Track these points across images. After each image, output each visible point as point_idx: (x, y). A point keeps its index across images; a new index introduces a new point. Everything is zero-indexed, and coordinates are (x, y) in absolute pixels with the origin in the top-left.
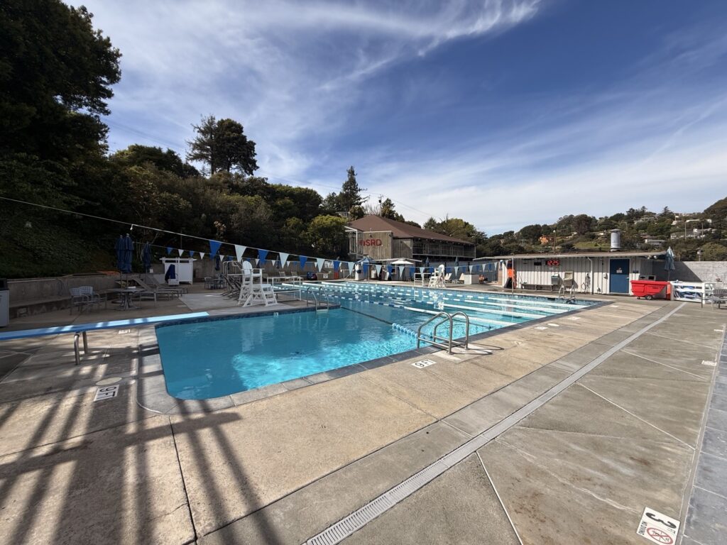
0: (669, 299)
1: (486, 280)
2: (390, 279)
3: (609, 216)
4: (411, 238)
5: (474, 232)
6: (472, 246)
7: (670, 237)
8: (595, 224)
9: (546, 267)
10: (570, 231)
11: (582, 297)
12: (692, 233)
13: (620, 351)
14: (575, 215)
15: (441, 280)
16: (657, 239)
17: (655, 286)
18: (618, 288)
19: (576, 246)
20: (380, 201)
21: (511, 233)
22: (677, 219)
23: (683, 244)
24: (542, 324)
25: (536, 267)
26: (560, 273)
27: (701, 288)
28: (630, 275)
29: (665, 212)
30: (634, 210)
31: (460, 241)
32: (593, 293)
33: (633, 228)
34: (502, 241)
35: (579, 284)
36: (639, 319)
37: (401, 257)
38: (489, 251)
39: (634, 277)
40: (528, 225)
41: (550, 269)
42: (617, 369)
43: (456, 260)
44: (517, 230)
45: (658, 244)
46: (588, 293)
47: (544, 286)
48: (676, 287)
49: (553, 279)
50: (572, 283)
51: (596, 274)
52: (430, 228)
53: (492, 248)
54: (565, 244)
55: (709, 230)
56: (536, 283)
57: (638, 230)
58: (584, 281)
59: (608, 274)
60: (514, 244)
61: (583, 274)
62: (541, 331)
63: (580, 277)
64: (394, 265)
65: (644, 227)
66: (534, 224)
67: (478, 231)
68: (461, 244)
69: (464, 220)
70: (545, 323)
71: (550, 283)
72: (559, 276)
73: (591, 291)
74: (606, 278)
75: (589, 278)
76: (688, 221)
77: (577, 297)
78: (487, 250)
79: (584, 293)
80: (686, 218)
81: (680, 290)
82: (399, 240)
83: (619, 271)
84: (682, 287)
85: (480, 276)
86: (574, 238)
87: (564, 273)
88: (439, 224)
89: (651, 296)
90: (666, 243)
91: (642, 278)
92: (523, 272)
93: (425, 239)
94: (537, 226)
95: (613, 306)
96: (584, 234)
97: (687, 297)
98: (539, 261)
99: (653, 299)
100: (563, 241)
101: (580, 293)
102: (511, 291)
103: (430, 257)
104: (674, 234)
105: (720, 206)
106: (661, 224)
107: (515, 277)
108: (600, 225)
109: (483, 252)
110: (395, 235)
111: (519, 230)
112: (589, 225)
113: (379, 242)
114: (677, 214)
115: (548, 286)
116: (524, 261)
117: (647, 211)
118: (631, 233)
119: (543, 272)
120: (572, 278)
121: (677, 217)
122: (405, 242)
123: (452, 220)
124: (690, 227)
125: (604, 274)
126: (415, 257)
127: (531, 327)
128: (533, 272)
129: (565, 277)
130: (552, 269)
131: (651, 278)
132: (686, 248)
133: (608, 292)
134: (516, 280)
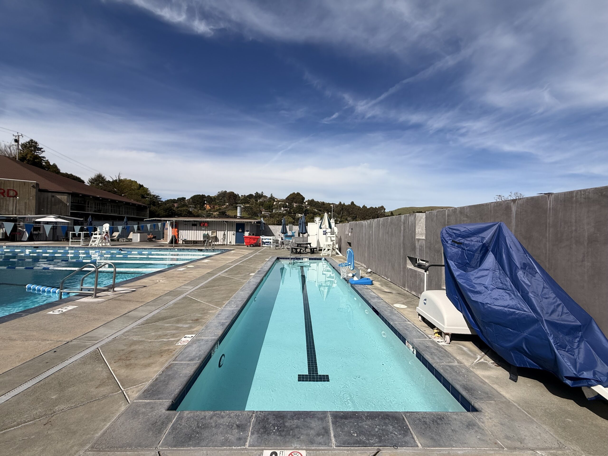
0: (260, 246)
1: (154, 237)
2: (30, 239)
3: (246, 195)
4: (69, 194)
5: (149, 194)
6: (145, 208)
7: (273, 211)
8: (238, 199)
9: (200, 227)
10: (225, 202)
11: (220, 248)
12: (281, 210)
13: (219, 275)
14: (228, 191)
15: (105, 239)
16: (267, 212)
17: (254, 239)
18: (240, 240)
19: (228, 213)
20: (16, 141)
21: (184, 199)
22: (276, 201)
23: (277, 216)
24: (184, 266)
25: (193, 227)
26: (209, 232)
27: (271, 239)
28: (245, 232)
29: (271, 197)
30: (258, 193)
31: (132, 201)
32: (227, 245)
33: (257, 204)
34: (176, 205)
35: (220, 239)
36: (240, 258)
37: (51, 214)
38: (162, 213)
39: (247, 234)
40: (197, 194)
41: (203, 229)
42: (211, 284)
43: (125, 220)
44: (188, 197)
45: (267, 215)
46: (224, 245)
47: (198, 241)
48: (263, 239)
49: (204, 236)
50: (216, 239)
51: (229, 232)
52: (98, 184)
53: (166, 210)
54: (221, 211)
55: (287, 209)
56: (193, 239)
57: (259, 206)
58: (222, 237)
59: (235, 232)
60: (185, 208)
61: (222, 232)
62: (180, 271)
63: (220, 234)
64: (39, 222)
65: (262, 204)
66: (201, 194)
67: (152, 193)
68: (134, 205)
69: (139, 182)
70: (186, 265)
71: (202, 239)
72: (208, 234)
73: (226, 244)
74: (234, 235)
75: (225, 235)
76: (280, 203)
77: (216, 248)
78: (160, 212)
79: (222, 245)
80: (279, 201)
81: (264, 241)
82: (50, 194)
83: (240, 231)
84: (265, 239)
85: (149, 235)
86: (226, 207)
87: (211, 232)
88: (109, 182)
89: (253, 245)
90: (271, 214)
91: (250, 234)
92: (184, 231)
93: (89, 196)
94: (203, 195)
95: (232, 252)
96: (232, 205)
97: (267, 245)
98: (196, 223)
99: (253, 246)
100: (220, 209)
101: (220, 245)
102: (172, 246)
103: (93, 215)
104: (274, 209)
105: (291, 197)
106: (269, 203)
107: (178, 235)
108: (241, 200)
109: (157, 213)
110: (41, 187)
111: (190, 198)
112: (235, 199)
113: (11, 193)
114: (276, 199)
115: (201, 241)
116: (185, 223)
117: (264, 195)
118: (256, 208)
119: (198, 231)
120: (215, 235)
121: (276, 200)
122: (59, 196)
123: (125, 180)
124: (280, 207)
125: (233, 232)
126: (72, 215)
127: (175, 269)
128: (191, 231)
129: (212, 235)
130: (204, 229)
131: (253, 234)
132: (278, 218)
133: (235, 244)
134: (178, 238)
